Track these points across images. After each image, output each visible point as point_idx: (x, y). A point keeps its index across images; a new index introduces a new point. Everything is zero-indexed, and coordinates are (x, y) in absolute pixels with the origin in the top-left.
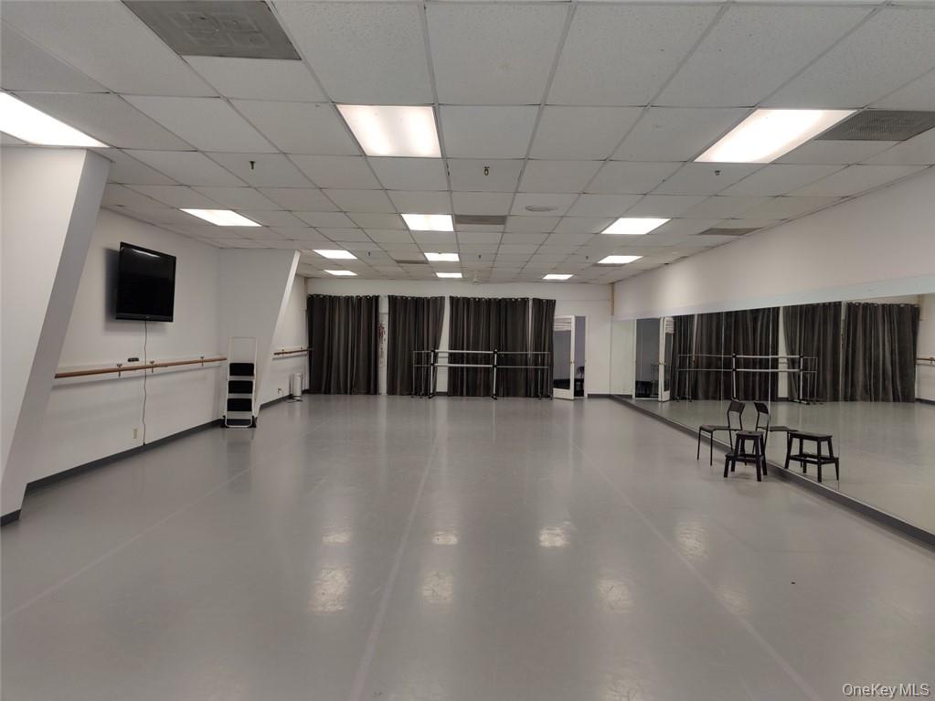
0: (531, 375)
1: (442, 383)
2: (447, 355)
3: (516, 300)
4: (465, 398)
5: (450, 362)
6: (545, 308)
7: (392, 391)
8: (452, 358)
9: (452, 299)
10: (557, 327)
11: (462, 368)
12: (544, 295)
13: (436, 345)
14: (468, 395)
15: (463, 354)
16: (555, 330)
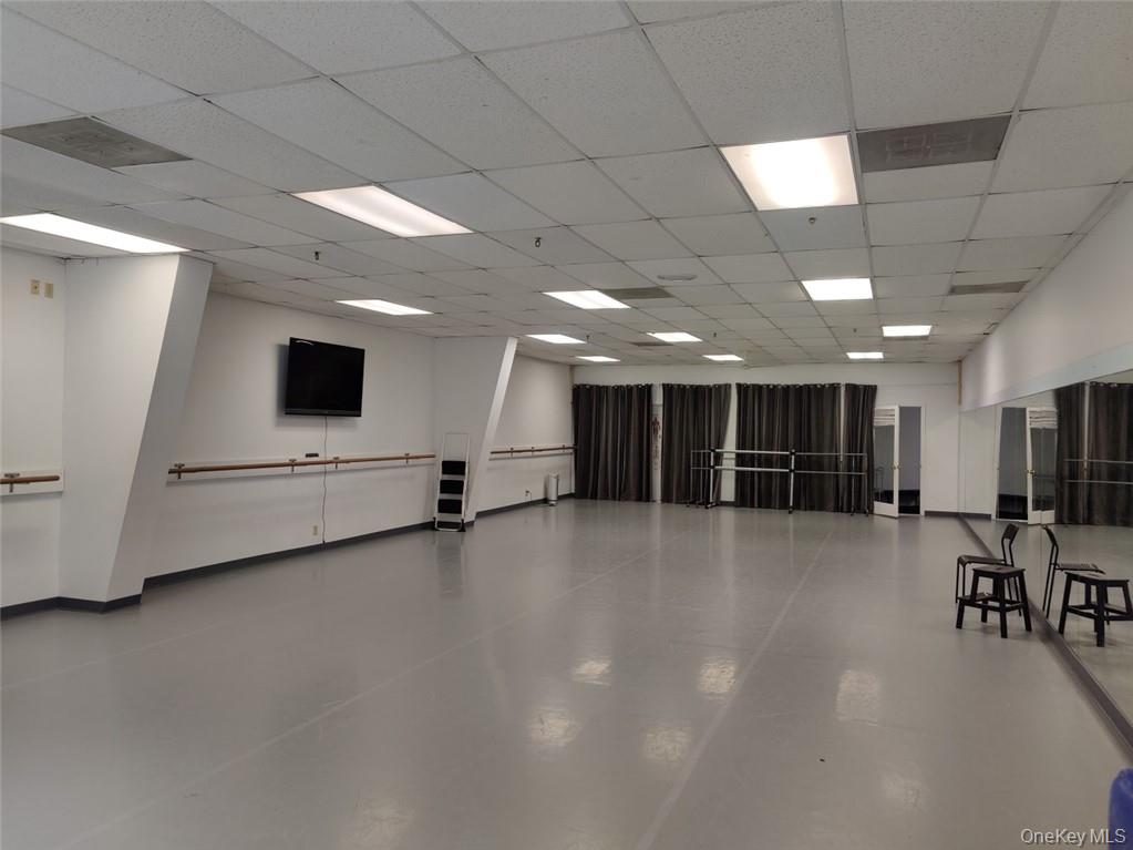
0: (843, 483)
1: (728, 490)
2: (734, 456)
3: (823, 386)
4: (755, 510)
5: (737, 465)
6: (863, 397)
7: (666, 498)
8: (740, 460)
9: (739, 386)
10: (879, 421)
11: (753, 472)
12: (861, 379)
13: (720, 444)
14: (760, 506)
15: (753, 455)
16: (875, 424)
